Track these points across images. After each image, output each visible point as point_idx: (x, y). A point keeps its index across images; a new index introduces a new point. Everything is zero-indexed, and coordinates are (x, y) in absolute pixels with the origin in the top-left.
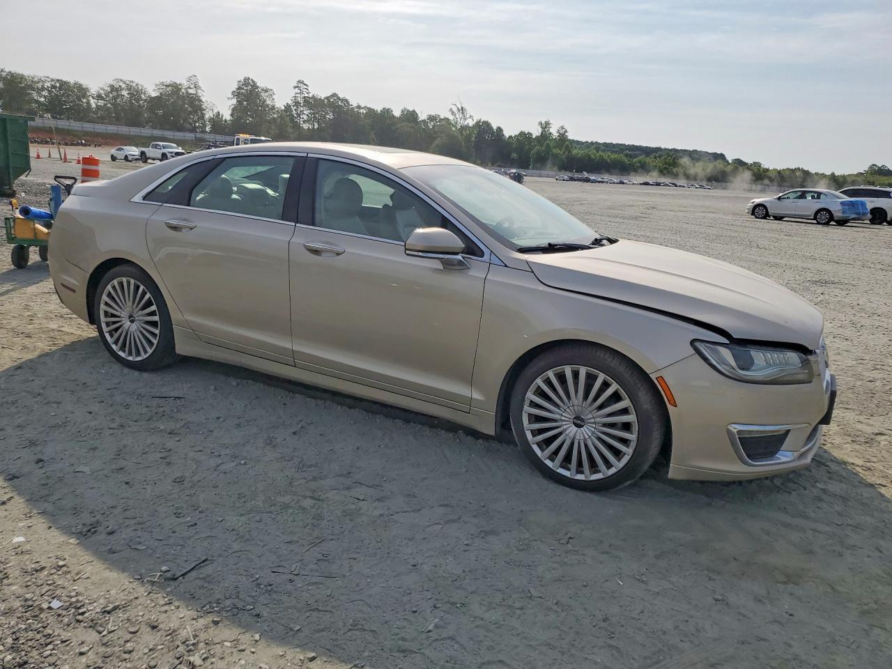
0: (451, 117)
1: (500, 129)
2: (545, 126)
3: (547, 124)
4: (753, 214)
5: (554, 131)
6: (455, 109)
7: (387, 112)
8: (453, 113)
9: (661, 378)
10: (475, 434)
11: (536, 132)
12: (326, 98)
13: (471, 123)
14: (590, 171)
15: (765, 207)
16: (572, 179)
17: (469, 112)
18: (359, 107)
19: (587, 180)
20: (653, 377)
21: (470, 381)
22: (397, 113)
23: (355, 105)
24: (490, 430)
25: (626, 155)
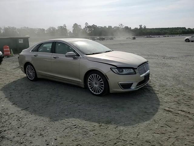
0: (119, 26)
1: (130, 28)
2: (141, 26)
3: (141, 25)
4: (186, 41)
5: (143, 27)
6: (120, 25)
7: (105, 27)
8: (120, 26)
9: (106, 75)
10: (81, 88)
11: (139, 27)
12: (92, 26)
13: (124, 27)
14: (152, 35)
15: (188, 39)
16: (147, 37)
17: (123, 25)
18: (99, 27)
19: (151, 37)
20: (105, 75)
21: (79, 78)
22: (107, 27)
23: (98, 26)
24: (83, 87)
25: (160, 31)
